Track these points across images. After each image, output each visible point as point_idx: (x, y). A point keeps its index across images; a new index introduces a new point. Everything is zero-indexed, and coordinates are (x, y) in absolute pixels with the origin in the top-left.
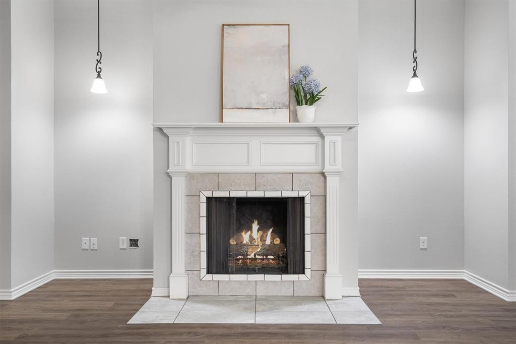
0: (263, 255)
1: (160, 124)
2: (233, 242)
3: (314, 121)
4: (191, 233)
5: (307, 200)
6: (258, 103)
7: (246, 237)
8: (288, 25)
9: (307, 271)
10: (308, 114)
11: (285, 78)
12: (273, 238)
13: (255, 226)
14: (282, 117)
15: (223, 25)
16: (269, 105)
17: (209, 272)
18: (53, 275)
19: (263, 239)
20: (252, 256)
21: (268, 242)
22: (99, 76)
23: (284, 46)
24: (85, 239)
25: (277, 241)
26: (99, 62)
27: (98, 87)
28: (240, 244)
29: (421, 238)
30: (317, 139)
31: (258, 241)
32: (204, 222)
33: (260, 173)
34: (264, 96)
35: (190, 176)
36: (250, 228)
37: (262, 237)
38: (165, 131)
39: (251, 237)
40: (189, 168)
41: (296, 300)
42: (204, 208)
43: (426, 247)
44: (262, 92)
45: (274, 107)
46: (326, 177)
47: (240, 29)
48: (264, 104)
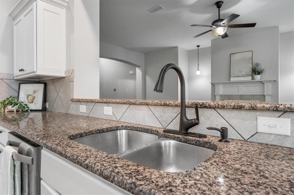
1: (213, 82)
3: (260, 79)
6: (241, 75)
8: (252, 51)
10: (258, 77)
11: (250, 67)
14: (249, 78)
15: (231, 54)
16: (245, 75)
22: (198, 70)
23: (250, 58)
26: (198, 66)
27: (198, 73)
30: (262, 85)
33: (242, 95)
34: (243, 73)
38: (214, 84)
40: (221, 93)
44: (243, 72)
45: (247, 76)
46: (265, 96)
47: (236, 54)
48: (243, 75)
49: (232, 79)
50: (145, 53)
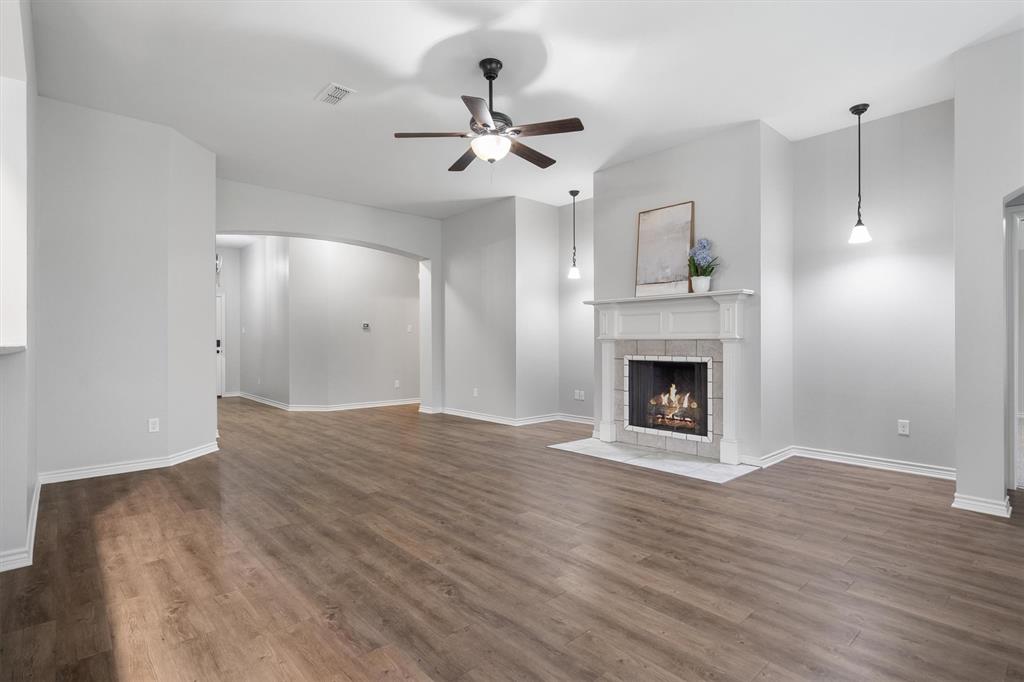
0: (681, 416)
1: (597, 301)
2: (652, 402)
3: (709, 290)
4: (618, 389)
5: (710, 366)
6: (663, 278)
7: (664, 399)
8: (693, 202)
9: (710, 434)
10: (702, 283)
11: (686, 252)
12: (690, 402)
13: (673, 389)
14: (682, 288)
15: (640, 214)
16: (672, 278)
17: (631, 423)
18: (559, 417)
19: (680, 402)
20: (671, 416)
21: (685, 405)
22: (574, 265)
23: (688, 222)
24: (577, 391)
25: (695, 405)
26: (574, 254)
28: (659, 405)
29: (900, 421)
30: (713, 307)
31: (675, 404)
32: (626, 380)
34: (668, 271)
35: (617, 342)
36: (669, 392)
37: (679, 400)
39: (670, 401)
40: (616, 335)
41: (697, 457)
42: (627, 369)
43: (907, 433)
44: (667, 267)
45: (676, 280)
46: (722, 344)
47: (651, 213)
48: (668, 278)
49: (643, 292)
50: (442, 220)
